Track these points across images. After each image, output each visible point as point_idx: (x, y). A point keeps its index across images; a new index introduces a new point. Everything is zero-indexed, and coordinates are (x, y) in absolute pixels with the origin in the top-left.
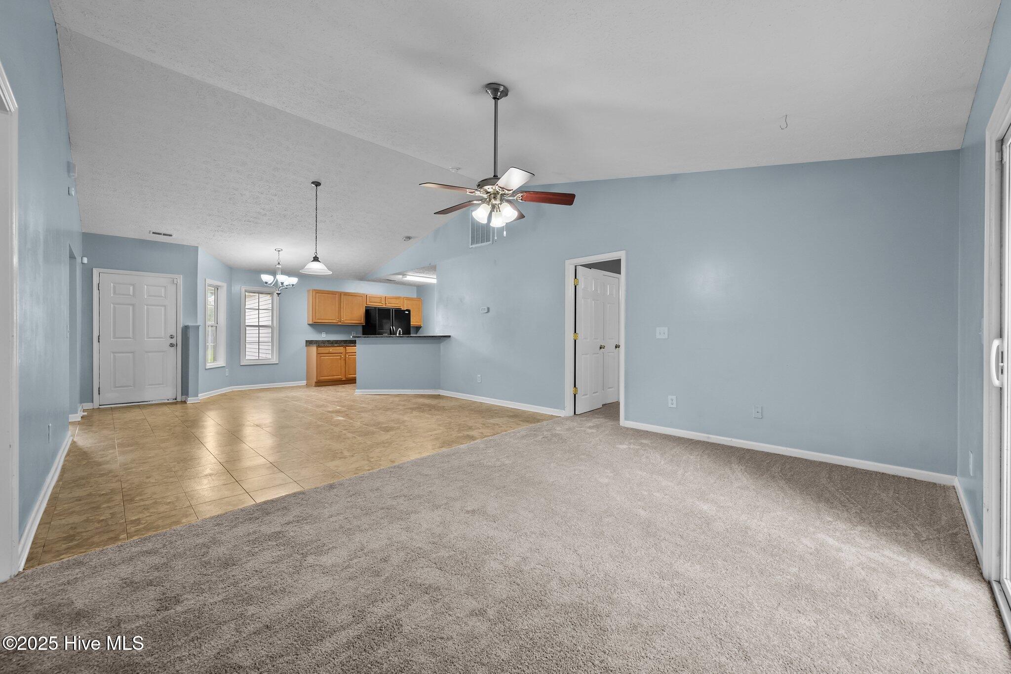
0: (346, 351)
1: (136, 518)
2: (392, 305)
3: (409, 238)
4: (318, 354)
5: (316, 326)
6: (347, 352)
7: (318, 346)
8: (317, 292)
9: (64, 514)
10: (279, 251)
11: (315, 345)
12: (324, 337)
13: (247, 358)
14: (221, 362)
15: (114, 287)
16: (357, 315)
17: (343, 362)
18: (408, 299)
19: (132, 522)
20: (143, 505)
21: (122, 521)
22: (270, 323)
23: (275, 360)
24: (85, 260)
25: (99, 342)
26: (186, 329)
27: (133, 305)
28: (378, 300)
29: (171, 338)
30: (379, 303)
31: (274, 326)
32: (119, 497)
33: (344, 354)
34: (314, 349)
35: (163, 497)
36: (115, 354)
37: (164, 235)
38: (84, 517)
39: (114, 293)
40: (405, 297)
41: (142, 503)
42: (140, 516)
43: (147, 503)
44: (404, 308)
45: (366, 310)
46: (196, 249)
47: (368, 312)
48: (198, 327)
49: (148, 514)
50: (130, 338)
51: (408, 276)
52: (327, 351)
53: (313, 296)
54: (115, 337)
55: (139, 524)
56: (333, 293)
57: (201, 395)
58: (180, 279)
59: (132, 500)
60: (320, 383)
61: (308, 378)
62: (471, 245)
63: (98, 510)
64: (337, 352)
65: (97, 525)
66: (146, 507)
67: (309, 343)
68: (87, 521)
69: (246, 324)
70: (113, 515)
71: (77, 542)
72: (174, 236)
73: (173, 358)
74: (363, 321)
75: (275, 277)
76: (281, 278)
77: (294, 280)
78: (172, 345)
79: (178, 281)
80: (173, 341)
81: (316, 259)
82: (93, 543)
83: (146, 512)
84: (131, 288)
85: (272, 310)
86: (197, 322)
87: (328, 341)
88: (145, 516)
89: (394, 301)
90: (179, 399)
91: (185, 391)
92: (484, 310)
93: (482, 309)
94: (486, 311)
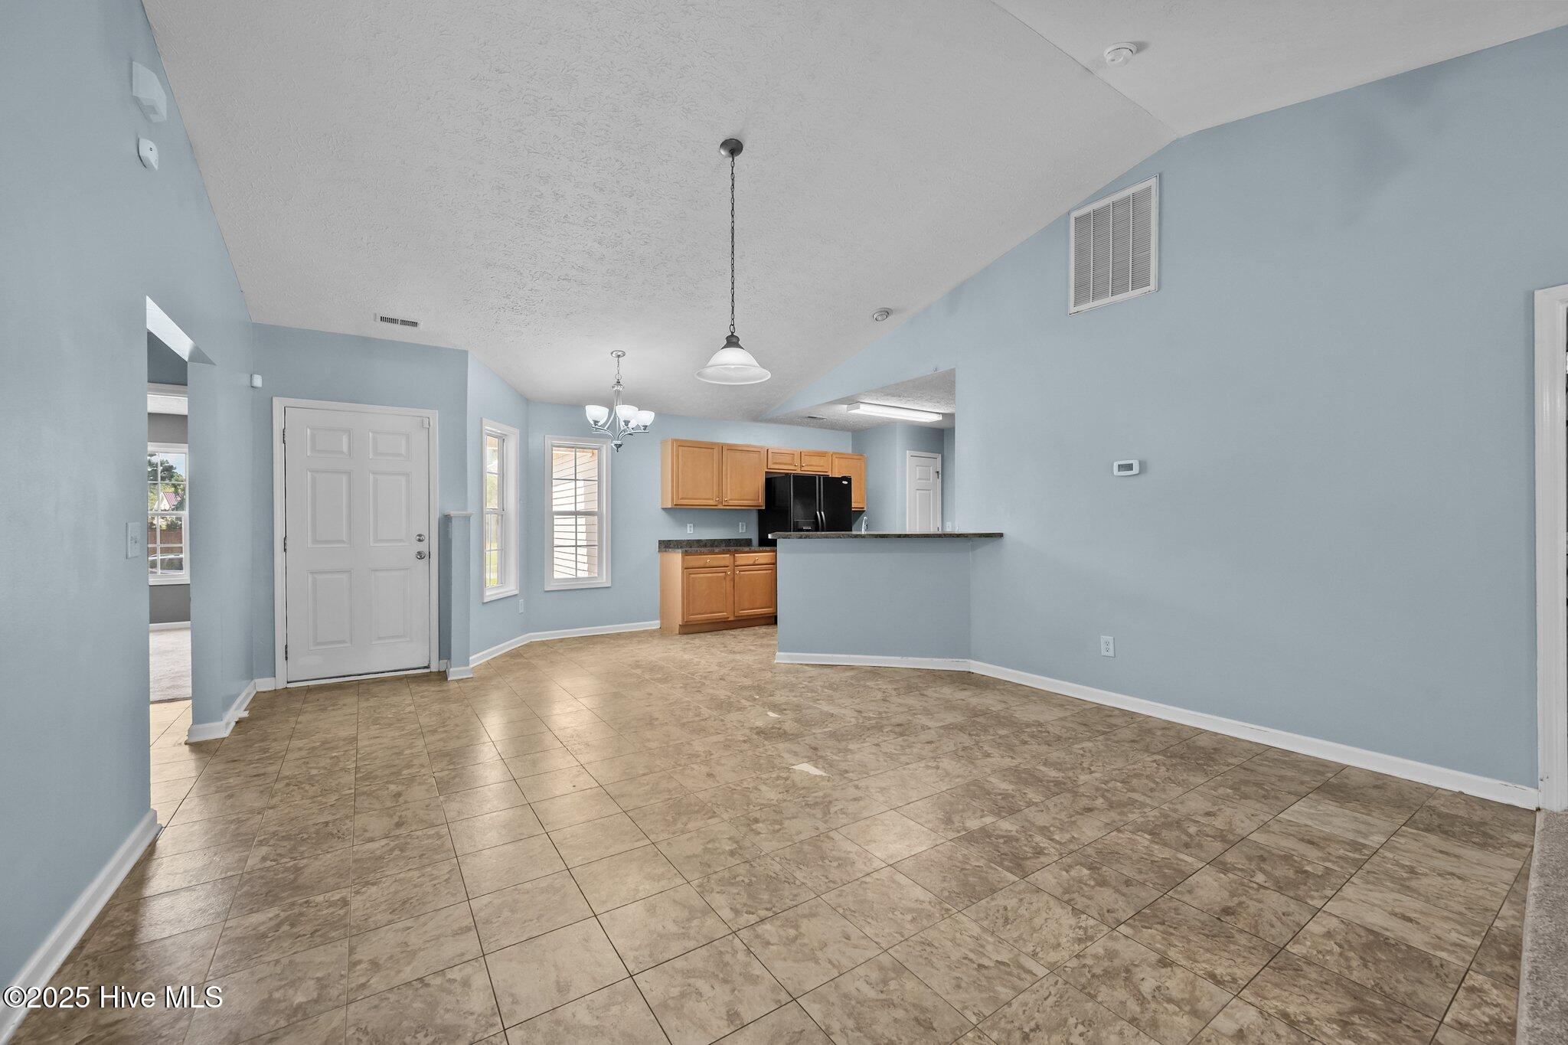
0: (734, 561)
2: (812, 467)
3: (887, 313)
4: (685, 568)
5: (678, 511)
6: (737, 563)
7: (686, 554)
8: (681, 444)
10: (619, 356)
11: (680, 551)
12: (690, 533)
13: (557, 575)
14: (512, 588)
15: (313, 436)
16: (750, 491)
17: (729, 585)
18: (842, 456)
22: (594, 507)
23: (604, 580)
24: (258, 381)
25: (285, 550)
26: (446, 521)
27: (349, 473)
28: (787, 459)
29: (420, 540)
30: (791, 464)
31: (602, 514)
33: (731, 567)
34: (676, 558)
36: (316, 576)
37: (404, 322)
39: (313, 449)
40: (836, 453)
44: (836, 474)
45: (766, 479)
46: (464, 354)
47: (773, 484)
48: (467, 518)
50: (342, 541)
51: (862, 406)
52: (701, 563)
53: (672, 452)
54: (315, 541)
56: (710, 446)
57: (473, 657)
58: (434, 416)
60: (690, 628)
61: (664, 615)
62: (1075, 305)
64: (715, 564)
67: (666, 545)
69: (555, 509)
72: (421, 326)
73: (423, 580)
74: (761, 502)
75: (611, 410)
76: (624, 411)
77: (647, 417)
78: (420, 556)
79: (431, 424)
80: (423, 547)
81: (732, 342)
84: (345, 439)
85: (599, 481)
86: (465, 508)
87: (699, 541)
89: (815, 461)
90: (434, 668)
91: (445, 652)
92: (1130, 467)
93: (1121, 467)
94: (1136, 470)
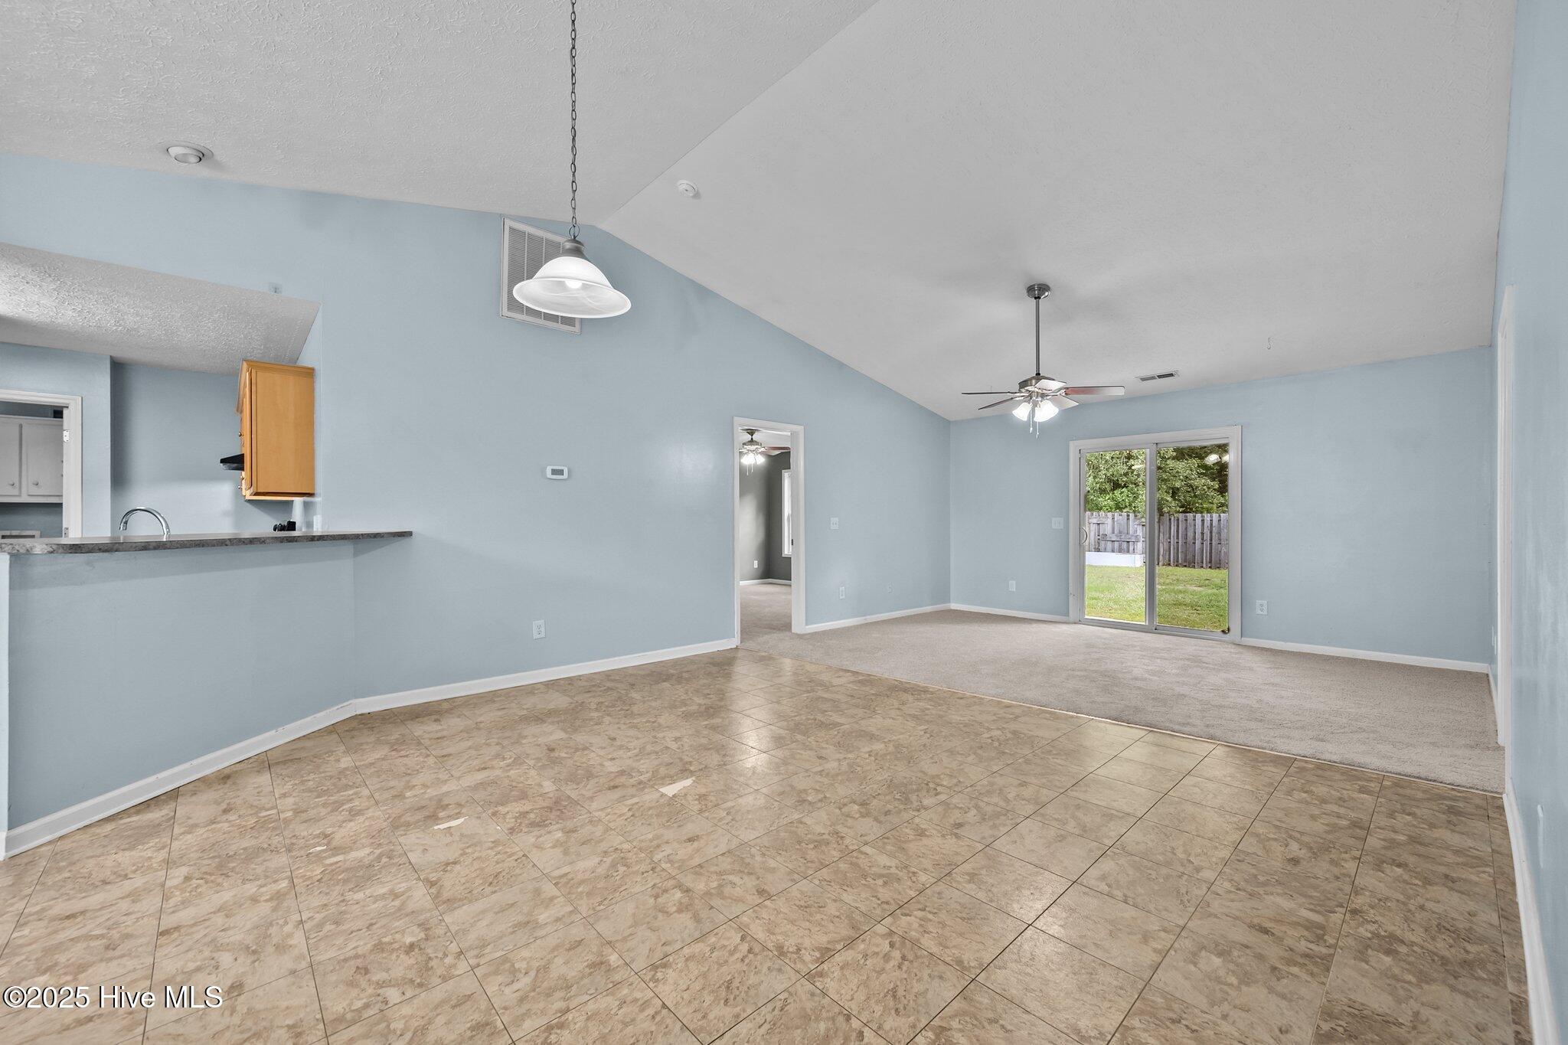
1: (1362, 795)
9: (1473, 857)
19: (1369, 792)
20: (1342, 806)
21: (1383, 800)
32: (1374, 842)
35: (1307, 803)
38: (1438, 833)
41: (1342, 811)
42: (1355, 795)
43: (1335, 808)
49: (1344, 792)
55: (1361, 787)
59: (1355, 824)
63: (1413, 834)
65: (1417, 811)
66: (1342, 803)
68: (1432, 826)
70: (1391, 815)
71: (1445, 802)
82: (1425, 792)
83: (1346, 797)
88: (1350, 792)
92: (561, 472)
93: (554, 472)
94: (566, 475)
